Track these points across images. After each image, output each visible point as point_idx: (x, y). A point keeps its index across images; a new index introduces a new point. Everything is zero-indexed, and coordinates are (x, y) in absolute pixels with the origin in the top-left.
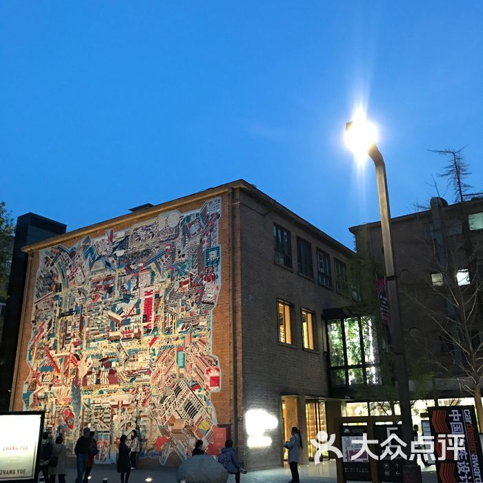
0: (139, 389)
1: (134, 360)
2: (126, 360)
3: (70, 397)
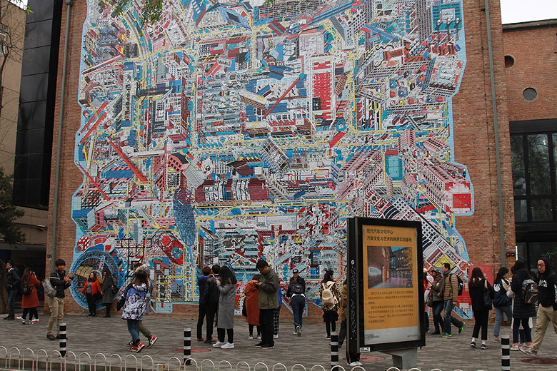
0: (313, 209)
1: (300, 166)
2: (284, 165)
3: (172, 218)
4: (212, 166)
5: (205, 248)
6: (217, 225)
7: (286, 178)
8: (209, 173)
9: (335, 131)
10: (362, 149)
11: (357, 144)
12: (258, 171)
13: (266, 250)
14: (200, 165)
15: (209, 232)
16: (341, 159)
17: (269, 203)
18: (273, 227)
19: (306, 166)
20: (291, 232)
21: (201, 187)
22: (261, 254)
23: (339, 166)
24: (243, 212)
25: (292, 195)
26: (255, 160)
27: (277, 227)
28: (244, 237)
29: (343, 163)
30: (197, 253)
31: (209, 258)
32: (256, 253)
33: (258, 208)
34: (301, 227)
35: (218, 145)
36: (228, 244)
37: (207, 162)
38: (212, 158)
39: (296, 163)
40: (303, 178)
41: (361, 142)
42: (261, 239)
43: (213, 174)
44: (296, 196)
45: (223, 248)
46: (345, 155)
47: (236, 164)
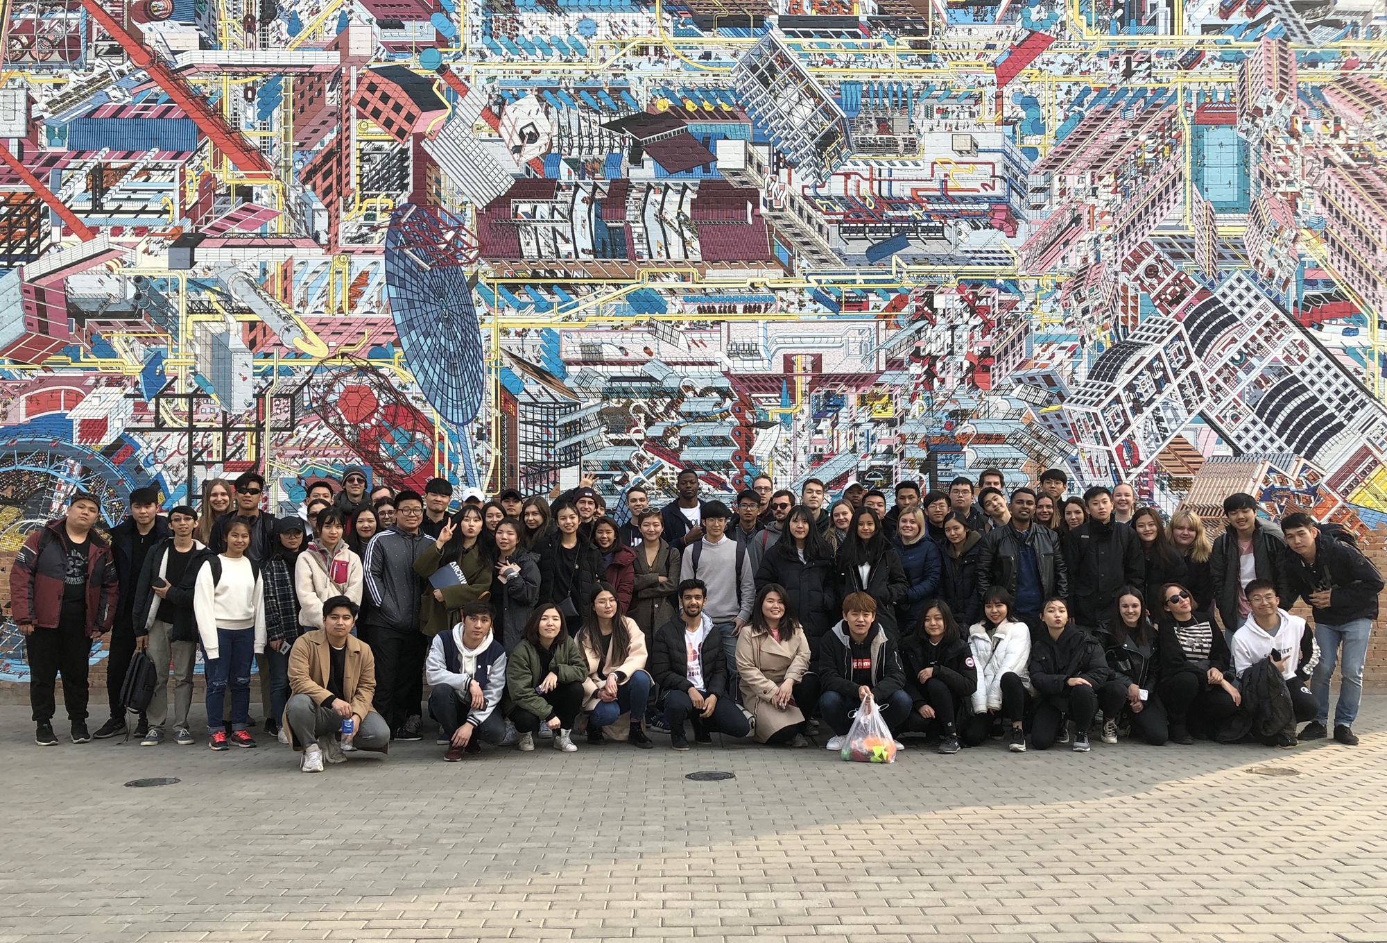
0: (939, 302)
1: (891, 147)
2: (829, 138)
3: (382, 315)
4: (545, 126)
5: (525, 432)
6: (571, 349)
7: (835, 186)
8: (532, 151)
9: (1018, 29)
10: (1110, 99)
11: (1092, 81)
12: (729, 155)
13: (764, 443)
14: (493, 117)
15: (541, 374)
16: (1038, 127)
17: (771, 276)
18: (789, 362)
19: (911, 146)
20: (855, 380)
21: (500, 203)
22: (744, 456)
23: (1032, 153)
24: (674, 306)
25: (859, 247)
26: (718, 114)
27: (803, 363)
28: (677, 396)
29: (1045, 144)
30: (491, 451)
31: (543, 471)
32: (724, 454)
33: (732, 289)
34: (893, 364)
35: (571, 51)
36: (617, 421)
37: (524, 112)
38: (547, 94)
39: (873, 135)
40: (901, 191)
41: (1108, 75)
42: (745, 405)
43: (549, 158)
44: (877, 254)
45: (597, 434)
46: (1054, 118)
47: (642, 122)
